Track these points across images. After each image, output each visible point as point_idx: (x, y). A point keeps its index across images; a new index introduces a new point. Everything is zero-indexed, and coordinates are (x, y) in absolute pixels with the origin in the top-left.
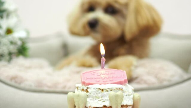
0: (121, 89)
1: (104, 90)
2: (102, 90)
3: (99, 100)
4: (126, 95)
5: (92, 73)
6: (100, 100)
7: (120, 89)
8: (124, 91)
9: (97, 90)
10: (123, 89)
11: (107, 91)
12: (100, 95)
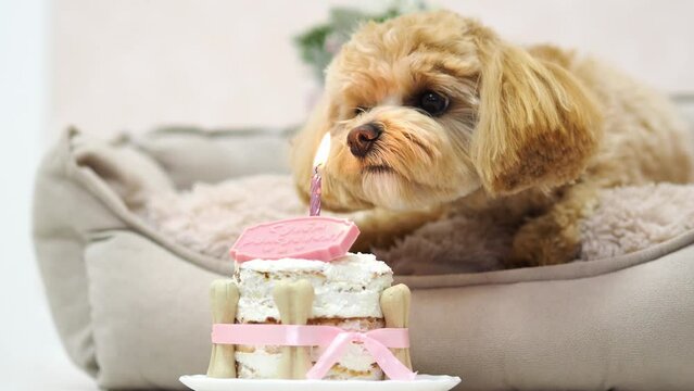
0: (319, 274)
1: (271, 277)
2: (267, 275)
3: (261, 301)
4: (340, 290)
5: (272, 228)
6: (262, 304)
7: (313, 272)
8: (329, 277)
9: (255, 275)
10: (325, 273)
11: (277, 278)
12: (262, 289)
